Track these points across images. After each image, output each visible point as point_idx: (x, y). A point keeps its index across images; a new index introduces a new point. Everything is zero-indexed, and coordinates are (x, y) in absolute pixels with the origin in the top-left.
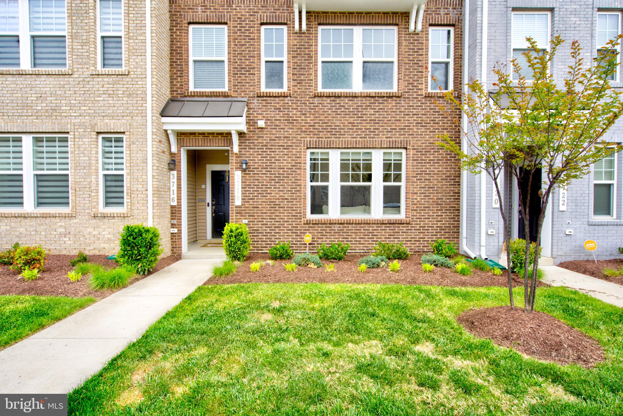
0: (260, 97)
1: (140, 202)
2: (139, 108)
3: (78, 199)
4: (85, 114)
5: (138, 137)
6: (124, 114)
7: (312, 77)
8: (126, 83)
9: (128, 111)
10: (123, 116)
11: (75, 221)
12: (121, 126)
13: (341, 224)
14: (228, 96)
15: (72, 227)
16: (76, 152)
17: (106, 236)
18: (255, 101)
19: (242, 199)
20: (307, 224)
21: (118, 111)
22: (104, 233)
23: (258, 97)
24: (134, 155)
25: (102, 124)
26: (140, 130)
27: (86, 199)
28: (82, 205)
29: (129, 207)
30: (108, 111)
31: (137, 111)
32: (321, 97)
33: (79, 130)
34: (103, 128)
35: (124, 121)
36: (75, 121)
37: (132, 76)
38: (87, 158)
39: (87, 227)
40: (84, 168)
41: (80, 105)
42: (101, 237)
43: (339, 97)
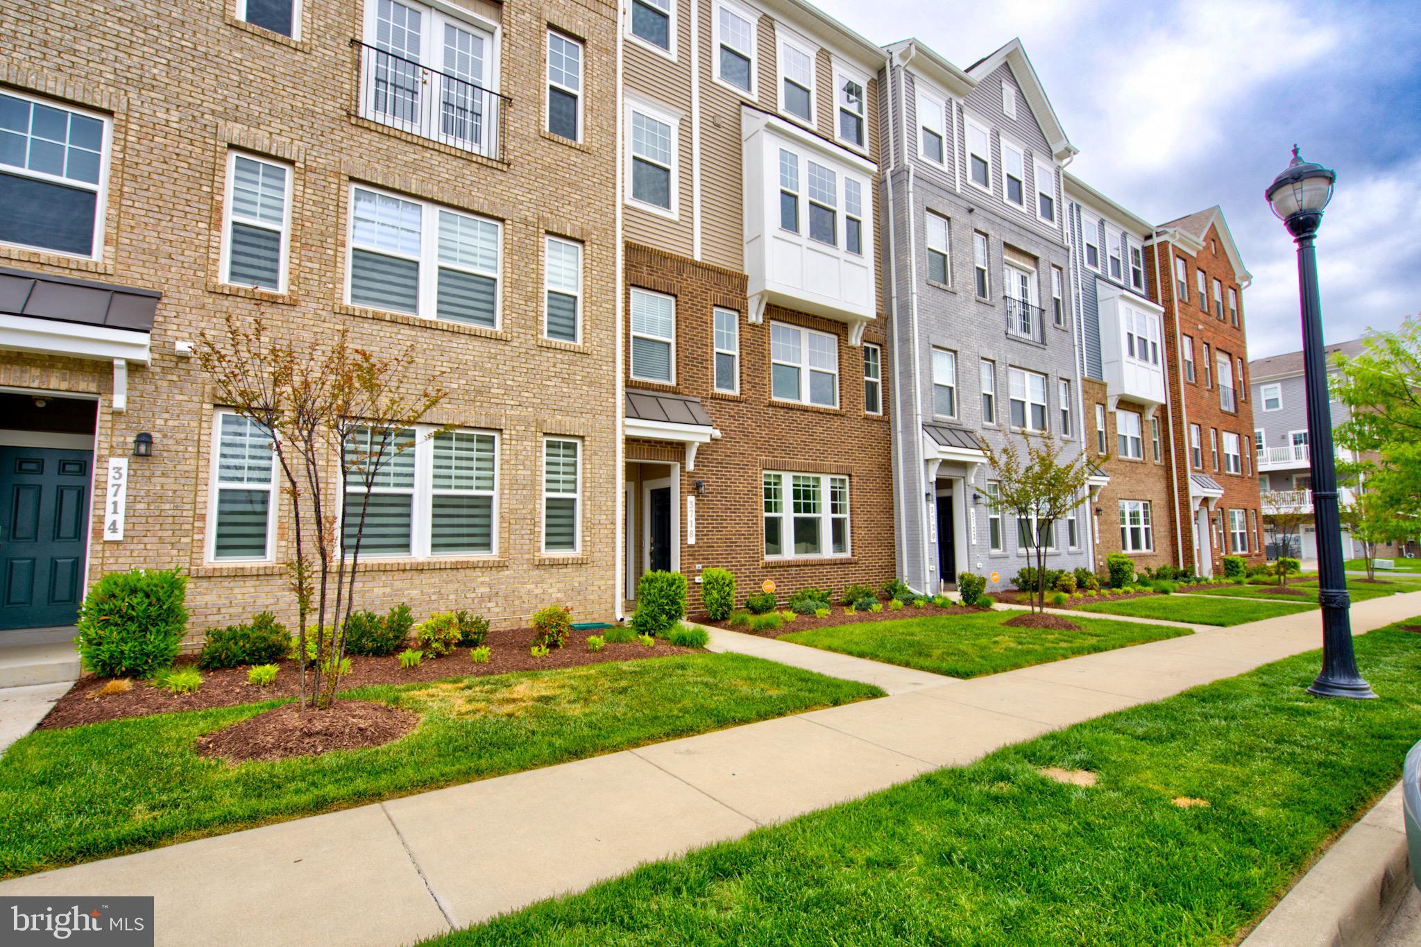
0: (715, 399)
1: (603, 540)
2: (603, 404)
3: (512, 537)
4: (527, 404)
5: (602, 444)
6: (583, 410)
7: (766, 382)
8: (586, 365)
9: (589, 407)
10: (582, 413)
11: (507, 573)
12: (580, 427)
13: (799, 566)
14: (679, 393)
15: (502, 583)
16: (512, 462)
17: (553, 596)
18: (708, 404)
19: (697, 535)
20: (766, 567)
21: (576, 405)
22: (550, 591)
23: (712, 398)
24: (596, 471)
25: (554, 421)
26: (605, 435)
27: (526, 537)
28: (519, 547)
29: (589, 548)
30: (562, 403)
31: (600, 408)
32: (775, 407)
33: (518, 428)
34: (554, 427)
35: (582, 420)
36: (512, 412)
37: (595, 357)
38: (529, 473)
39: (525, 583)
40: (524, 487)
41: (520, 389)
42: (547, 597)
43: (792, 409)
